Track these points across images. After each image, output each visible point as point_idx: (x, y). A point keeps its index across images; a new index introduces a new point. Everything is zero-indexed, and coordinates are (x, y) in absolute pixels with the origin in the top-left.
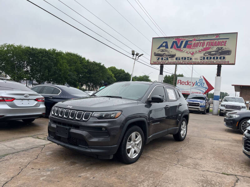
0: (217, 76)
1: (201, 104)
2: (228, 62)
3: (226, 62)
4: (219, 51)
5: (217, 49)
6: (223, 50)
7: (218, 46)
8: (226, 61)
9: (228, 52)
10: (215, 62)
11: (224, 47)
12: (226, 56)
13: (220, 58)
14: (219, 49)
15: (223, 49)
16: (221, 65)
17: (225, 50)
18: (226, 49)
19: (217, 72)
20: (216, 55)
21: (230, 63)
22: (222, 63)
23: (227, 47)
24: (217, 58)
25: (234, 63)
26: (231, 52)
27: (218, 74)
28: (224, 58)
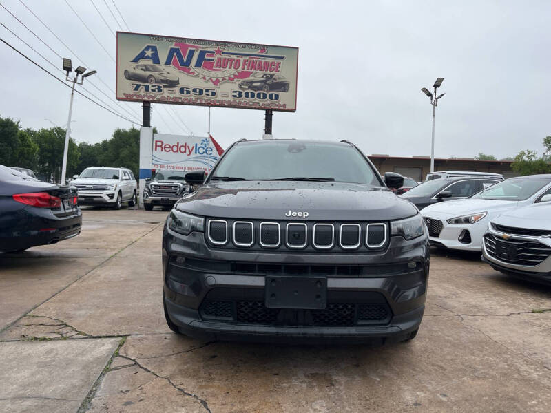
0: (266, 133)
2: (285, 105)
3: (280, 105)
4: (268, 82)
5: (263, 77)
6: (275, 81)
7: (265, 72)
8: (281, 103)
9: (283, 86)
10: (261, 103)
11: (276, 75)
12: (281, 94)
13: (271, 97)
14: (267, 77)
15: (274, 79)
16: (272, 110)
17: (277, 81)
18: (279, 79)
19: (266, 126)
20: (262, 90)
21: (287, 108)
22: (273, 107)
23: (282, 74)
24: (265, 96)
25: (294, 108)
26: (288, 86)
27: (268, 130)
28: (277, 97)
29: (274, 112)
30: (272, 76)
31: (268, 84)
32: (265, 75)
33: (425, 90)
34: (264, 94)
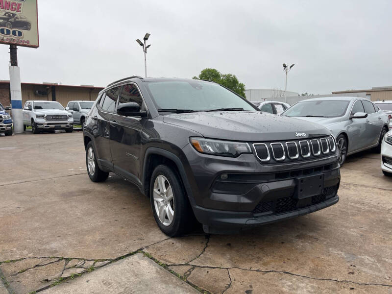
0: (12, 65)
1: (5, 117)
2: (28, 42)
3: (23, 41)
4: (10, 20)
5: (5, 15)
6: (17, 20)
7: (6, 11)
8: (25, 39)
9: (26, 25)
10: (5, 38)
11: (18, 15)
12: (24, 32)
13: (14, 33)
14: (9, 15)
15: (17, 18)
16: (16, 45)
17: (20, 20)
18: (21, 18)
19: (12, 59)
20: (5, 26)
21: (31, 44)
22: (17, 42)
23: (23, 14)
24: (8, 32)
25: (37, 45)
26: (30, 25)
27: (14, 62)
28: (20, 34)
29: (17, 47)
30: (14, 15)
31: (11, 22)
32: (8, 13)
33: (138, 41)
34: (7, 30)
